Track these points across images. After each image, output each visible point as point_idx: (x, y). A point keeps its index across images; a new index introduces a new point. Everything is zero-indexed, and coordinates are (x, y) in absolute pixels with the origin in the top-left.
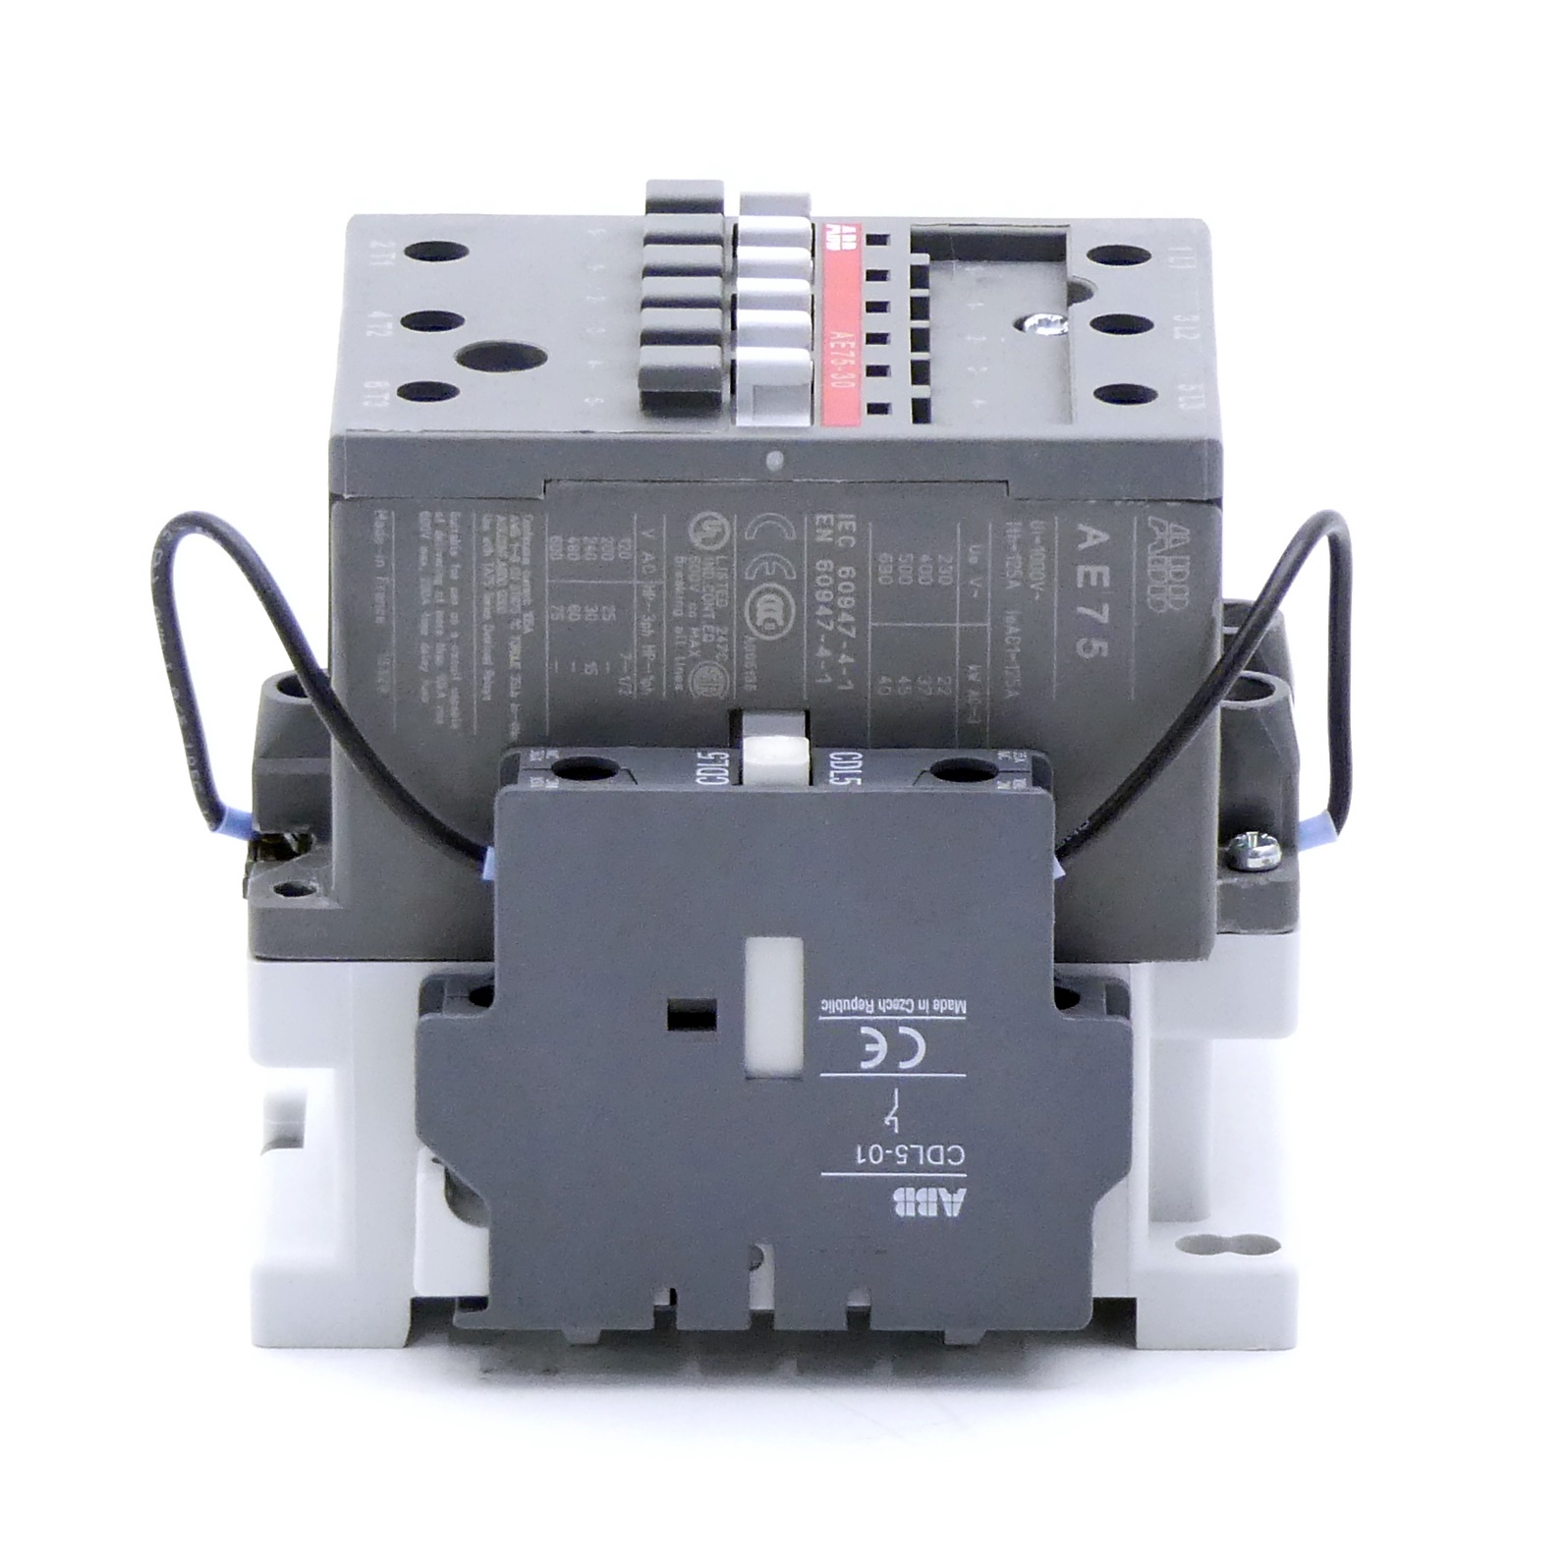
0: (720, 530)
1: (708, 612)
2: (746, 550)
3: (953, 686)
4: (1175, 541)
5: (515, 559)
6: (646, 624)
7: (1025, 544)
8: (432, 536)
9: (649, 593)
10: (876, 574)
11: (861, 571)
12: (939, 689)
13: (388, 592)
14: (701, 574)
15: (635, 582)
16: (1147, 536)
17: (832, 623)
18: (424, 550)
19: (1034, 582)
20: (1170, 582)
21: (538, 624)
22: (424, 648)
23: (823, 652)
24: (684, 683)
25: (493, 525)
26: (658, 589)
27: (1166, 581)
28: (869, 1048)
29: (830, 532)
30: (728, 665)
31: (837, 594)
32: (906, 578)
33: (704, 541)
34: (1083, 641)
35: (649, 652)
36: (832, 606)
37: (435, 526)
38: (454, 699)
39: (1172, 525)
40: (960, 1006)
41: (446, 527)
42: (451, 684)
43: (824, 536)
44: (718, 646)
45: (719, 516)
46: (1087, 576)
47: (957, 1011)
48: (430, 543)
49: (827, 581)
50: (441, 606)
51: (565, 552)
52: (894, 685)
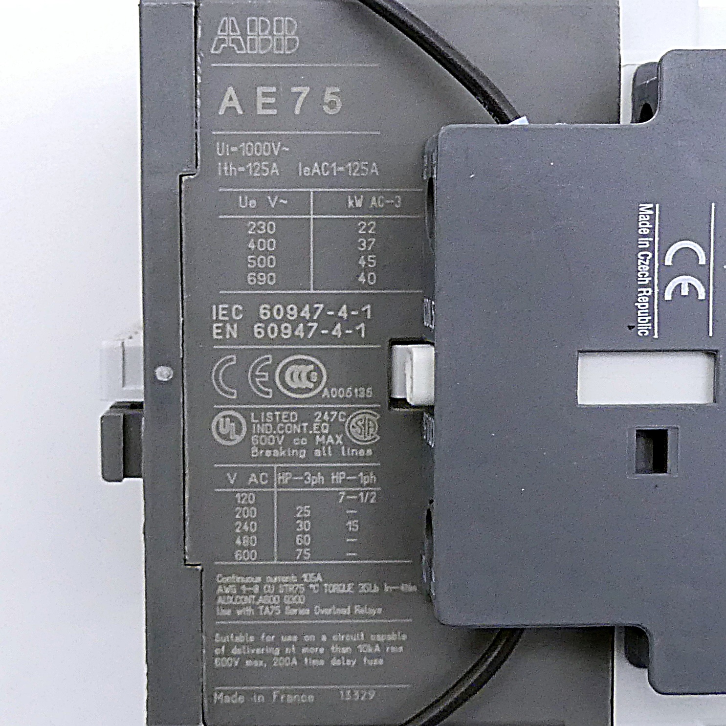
0: (228, 419)
1: (302, 427)
2: (246, 397)
3: (367, 220)
4: (234, 30)
5: (256, 589)
6: (312, 480)
7: (238, 159)
8: (236, 656)
9: (286, 478)
10: (266, 287)
11: (264, 299)
12: (370, 232)
13: (285, 692)
14: (268, 435)
15: (275, 490)
16: (228, 55)
17: (310, 324)
18: (248, 663)
19: (272, 152)
20: (271, 33)
21: (315, 569)
22: (335, 662)
23: (337, 331)
24: (365, 448)
25: (225, 607)
26: (282, 470)
27: (270, 37)
28: (685, 291)
29: (228, 326)
30: (349, 411)
31: (285, 319)
32: (269, 261)
33: (238, 432)
34: (326, 108)
35: (338, 477)
36: (294, 324)
37: (227, 654)
38: (380, 638)
39: (219, 32)
40: (645, 209)
41: (229, 646)
42: (367, 641)
43: (232, 331)
44: (332, 420)
45: (216, 419)
46: (265, 106)
47: (651, 212)
48: (243, 658)
49: (273, 329)
50: (299, 649)
51: (249, 548)
52: (366, 270)
